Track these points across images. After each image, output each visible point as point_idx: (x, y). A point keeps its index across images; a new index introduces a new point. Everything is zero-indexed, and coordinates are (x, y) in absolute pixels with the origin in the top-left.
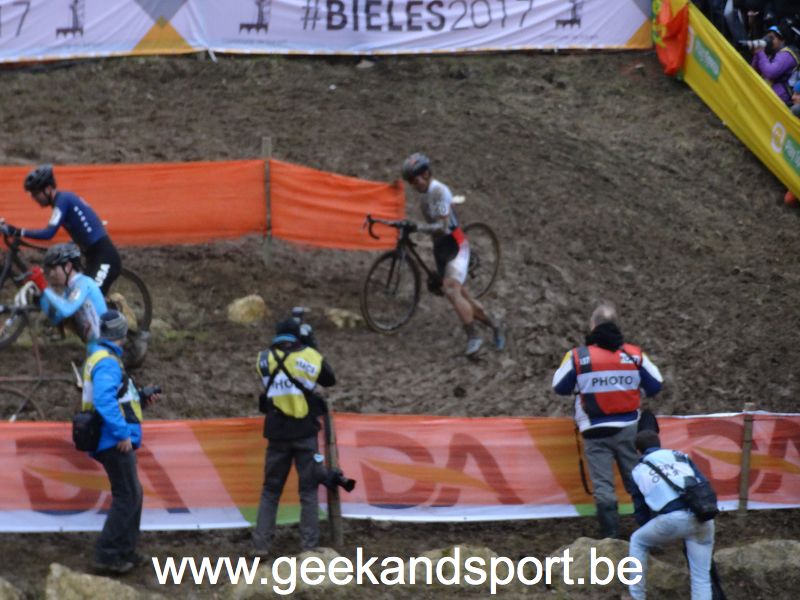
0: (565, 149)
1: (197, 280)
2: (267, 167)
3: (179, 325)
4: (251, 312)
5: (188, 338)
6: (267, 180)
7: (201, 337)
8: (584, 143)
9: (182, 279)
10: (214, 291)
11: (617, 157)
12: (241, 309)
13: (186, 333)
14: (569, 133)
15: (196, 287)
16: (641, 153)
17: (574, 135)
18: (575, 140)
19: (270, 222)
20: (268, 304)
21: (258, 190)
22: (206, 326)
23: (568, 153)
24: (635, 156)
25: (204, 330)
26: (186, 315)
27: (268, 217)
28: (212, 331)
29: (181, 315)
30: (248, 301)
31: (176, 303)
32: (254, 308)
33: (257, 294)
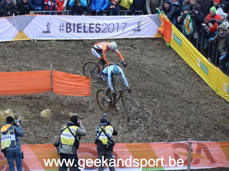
0: (136, 66)
1: (32, 105)
2: (51, 72)
3: (26, 118)
4: (47, 114)
5: (29, 121)
6: (52, 76)
7: (33, 121)
8: (142, 64)
9: (27, 105)
10: (36, 108)
11: (152, 68)
12: (44, 113)
13: (29, 120)
14: (138, 62)
15: (31, 107)
16: (159, 67)
17: (139, 62)
18: (139, 64)
19: (52, 88)
20: (52, 111)
21: (49, 79)
22: (34, 118)
23: (137, 67)
24: (157, 68)
25: (34, 119)
26: (29, 115)
27: (52, 87)
28: (36, 119)
29: (27, 115)
30: (46, 111)
31: (26, 112)
32: (48, 113)
33: (49, 109)
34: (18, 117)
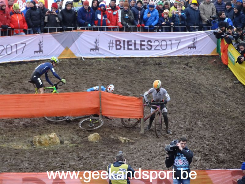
1: (78, 128)
2: (100, 93)
3: (73, 142)
5: (76, 146)
6: (100, 98)
7: (80, 146)
8: (198, 84)
9: (74, 128)
10: (84, 132)
11: (208, 89)
12: (92, 137)
14: (193, 82)
15: (78, 130)
16: (216, 87)
17: (195, 82)
18: (195, 84)
20: (101, 135)
22: (81, 142)
23: (193, 88)
24: (214, 88)
25: (81, 144)
26: (75, 139)
27: (101, 109)
28: (83, 144)
29: (74, 139)
30: (94, 135)
31: (72, 136)
32: (96, 137)
33: (97, 132)
34: (64, 141)
